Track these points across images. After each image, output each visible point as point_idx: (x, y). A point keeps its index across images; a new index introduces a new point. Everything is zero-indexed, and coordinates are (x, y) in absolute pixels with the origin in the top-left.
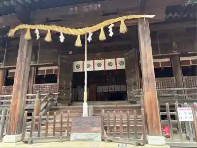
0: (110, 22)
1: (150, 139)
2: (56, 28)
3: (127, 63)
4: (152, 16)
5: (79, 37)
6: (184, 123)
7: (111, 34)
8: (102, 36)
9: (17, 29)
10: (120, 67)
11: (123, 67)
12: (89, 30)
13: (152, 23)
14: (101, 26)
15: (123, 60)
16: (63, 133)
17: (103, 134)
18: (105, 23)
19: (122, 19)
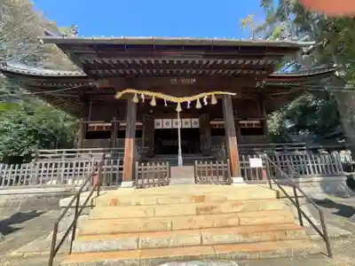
0: (205, 95)
1: (235, 179)
2: (161, 96)
3: (201, 122)
4: (234, 94)
5: (179, 104)
6: (254, 169)
7: (206, 103)
8: (199, 106)
9: (124, 92)
10: (194, 126)
11: (197, 126)
12: (189, 100)
13: (234, 100)
14: (197, 97)
15: (197, 120)
16: (163, 179)
17: (195, 177)
18: (201, 95)
19: (213, 94)
